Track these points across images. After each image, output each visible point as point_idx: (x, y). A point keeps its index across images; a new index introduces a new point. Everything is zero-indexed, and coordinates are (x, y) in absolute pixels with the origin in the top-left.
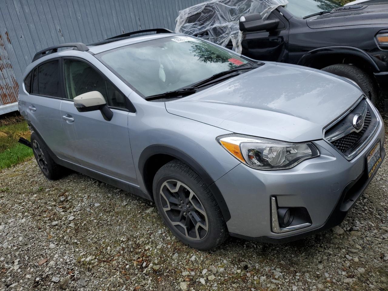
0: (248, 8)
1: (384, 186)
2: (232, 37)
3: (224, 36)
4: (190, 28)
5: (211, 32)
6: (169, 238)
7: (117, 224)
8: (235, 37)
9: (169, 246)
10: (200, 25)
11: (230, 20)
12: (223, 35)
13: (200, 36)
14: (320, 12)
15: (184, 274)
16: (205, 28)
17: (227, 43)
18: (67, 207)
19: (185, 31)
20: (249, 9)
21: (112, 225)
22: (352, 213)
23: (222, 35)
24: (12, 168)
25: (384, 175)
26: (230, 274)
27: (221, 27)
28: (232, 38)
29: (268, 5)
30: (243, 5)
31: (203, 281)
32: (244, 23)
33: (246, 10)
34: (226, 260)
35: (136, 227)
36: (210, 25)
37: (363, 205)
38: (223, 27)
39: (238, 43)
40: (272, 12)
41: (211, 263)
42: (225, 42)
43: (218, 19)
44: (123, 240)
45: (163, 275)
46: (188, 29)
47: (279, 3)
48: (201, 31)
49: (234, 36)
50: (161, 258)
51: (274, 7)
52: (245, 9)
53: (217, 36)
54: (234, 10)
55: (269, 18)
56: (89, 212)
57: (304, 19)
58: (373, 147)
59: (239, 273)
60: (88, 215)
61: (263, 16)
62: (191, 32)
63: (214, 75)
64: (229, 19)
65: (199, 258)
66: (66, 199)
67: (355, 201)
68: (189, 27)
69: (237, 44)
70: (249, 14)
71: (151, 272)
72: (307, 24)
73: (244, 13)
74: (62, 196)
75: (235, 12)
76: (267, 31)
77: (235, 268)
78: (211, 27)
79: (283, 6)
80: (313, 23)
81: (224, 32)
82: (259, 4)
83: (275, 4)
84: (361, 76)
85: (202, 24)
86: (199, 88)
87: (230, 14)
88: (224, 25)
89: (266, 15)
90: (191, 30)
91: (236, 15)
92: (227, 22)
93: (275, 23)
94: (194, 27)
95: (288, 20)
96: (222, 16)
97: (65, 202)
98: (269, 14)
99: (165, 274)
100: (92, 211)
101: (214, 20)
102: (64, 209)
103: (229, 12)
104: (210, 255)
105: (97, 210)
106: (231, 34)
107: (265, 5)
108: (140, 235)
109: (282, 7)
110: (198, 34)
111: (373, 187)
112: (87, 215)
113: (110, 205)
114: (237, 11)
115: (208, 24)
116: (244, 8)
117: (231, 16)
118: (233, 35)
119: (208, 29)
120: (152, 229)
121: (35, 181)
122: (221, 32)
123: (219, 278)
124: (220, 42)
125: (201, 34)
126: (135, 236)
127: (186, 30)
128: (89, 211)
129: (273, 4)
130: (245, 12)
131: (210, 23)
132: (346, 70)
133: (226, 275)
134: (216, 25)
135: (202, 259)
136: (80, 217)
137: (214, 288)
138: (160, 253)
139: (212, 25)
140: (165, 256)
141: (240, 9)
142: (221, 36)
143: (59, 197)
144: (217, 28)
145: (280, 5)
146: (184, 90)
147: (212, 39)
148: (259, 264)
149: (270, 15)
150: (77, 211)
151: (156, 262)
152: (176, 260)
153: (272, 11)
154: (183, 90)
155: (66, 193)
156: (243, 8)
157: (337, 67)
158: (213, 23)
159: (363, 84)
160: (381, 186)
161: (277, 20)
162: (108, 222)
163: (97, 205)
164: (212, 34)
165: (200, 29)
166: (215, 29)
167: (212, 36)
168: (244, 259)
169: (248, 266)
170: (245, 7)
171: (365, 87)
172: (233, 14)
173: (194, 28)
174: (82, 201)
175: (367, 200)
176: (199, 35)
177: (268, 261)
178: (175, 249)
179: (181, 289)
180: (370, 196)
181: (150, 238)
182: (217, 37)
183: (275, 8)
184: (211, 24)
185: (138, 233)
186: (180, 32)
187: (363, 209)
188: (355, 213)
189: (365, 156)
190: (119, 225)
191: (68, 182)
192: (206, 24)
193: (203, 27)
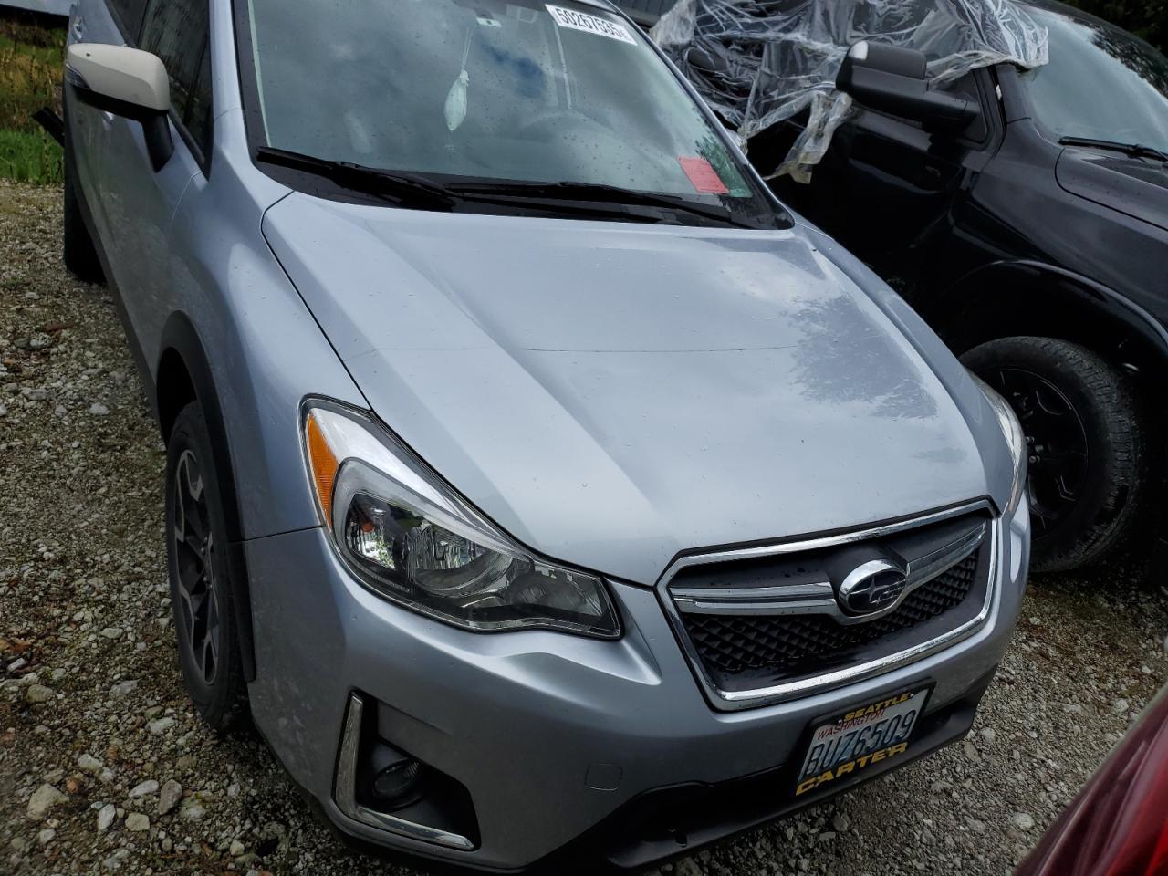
0: (912, 26)
1: (929, 822)
2: (819, 96)
3: (801, 81)
4: (722, 9)
5: (773, 51)
6: (164, 621)
7: (86, 495)
8: (828, 102)
9: (141, 646)
10: (754, 14)
11: (841, 40)
12: (799, 77)
13: (740, 48)
14: (1134, 147)
15: (87, 761)
16: (763, 32)
17: (795, 110)
18: (25, 373)
19: (705, 12)
20: (912, 29)
21: (72, 491)
22: (753, 854)
23: (797, 75)
24: (28, 186)
25: (968, 784)
26: (203, 841)
27: (807, 48)
28: (816, 99)
29: (974, 42)
30: (904, 6)
31: (106, 816)
32: (854, 66)
33: (904, 27)
34: (242, 788)
35: (121, 534)
36: (780, 27)
37: (808, 847)
38: (813, 51)
39: (825, 123)
40: (973, 71)
41: (190, 771)
42: (792, 102)
43: (811, 20)
44: (46, 555)
45: (32, 729)
46: (716, 10)
47: (1018, 51)
48: (745, 35)
49: (827, 99)
50: (83, 670)
51: (989, 56)
52: (902, 22)
53: (783, 72)
54: (870, 10)
55: (952, 87)
56: (57, 417)
57: (1062, 143)
58: (878, 699)
59: (233, 853)
60: (49, 425)
61: (940, 73)
62: (721, 23)
63: (562, 184)
64: (841, 35)
65: (177, 735)
66: (49, 347)
67: (692, 843)
68: (722, 5)
69: (820, 127)
70: (902, 46)
71: (11, 697)
72: (1056, 166)
73: (893, 37)
74: (48, 333)
75: (870, 19)
76: (926, 128)
77: (237, 829)
78: (781, 35)
79: (1022, 70)
80: (1080, 172)
81: (806, 71)
82: (953, 24)
83: (1001, 47)
84: (1127, 422)
85: (762, 14)
86: (466, 199)
87: (855, 17)
88: (818, 46)
89: (949, 71)
90: (722, 20)
91: (867, 29)
92: (829, 42)
93: (962, 113)
94: (736, 13)
95: (1005, 123)
96: (825, 14)
97: (36, 355)
98: (961, 75)
99: (39, 729)
100: (67, 421)
101: (799, 19)
102: (13, 372)
103: (851, 11)
104: (214, 745)
105: (82, 424)
106: (821, 86)
107: (966, 39)
108: (107, 564)
109: (1014, 73)
110: (737, 38)
111: (894, 803)
112: (45, 425)
113: (131, 428)
114: (876, 17)
115: (775, 24)
116: (901, 18)
117: (850, 25)
118: (823, 93)
119: (768, 39)
120: (155, 567)
121: (35, 253)
122: (800, 65)
123: (162, 835)
124: (781, 97)
125: (742, 46)
126: (88, 559)
127: (708, 9)
128: (59, 414)
129: (993, 47)
130: (897, 33)
131: (785, 21)
132: (1091, 379)
133: (188, 839)
134: (798, 36)
135: (181, 741)
136: (22, 420)
137: (107, 862)
138: (96, 652)
139: (786, 30)
140: (99, 672)
141: (890, 16)
142: (793, 78)
143: (37, 330)
144: (794, 47)
145: (1013, 57)
146: (409, 181)
147: (763, 76)
148: (316, 859)
149: (962, 78)
150: (33, 397)
151: (57, 674)
152: (109, 704)
153: (974, 66)
154: (405, 182)
155: (65, 328)
156: (899, 16)
157: (1069, 356)
158: (791, 24)
159: (1118, 453)
160: (920, 815)
161: (973, 107)
162: (71, 475)
163: (97, 409)
164: (773, 58)
165: (747, 27)
166: (787, 46)
167: (770, 67)
168: (292, 816)
169: (278, 847)
170: (907, 18)
171: (1118, 467)
172: (860, 23)
173: (732, 16)
174: (74, 378)
175: (831, 840)
176: (737, 44)
177: (351, 863)
178: (148, 665)
179: (26, 806)
180: (850, 831)
181: (120, 591)
182: (781, 76)
183: (990, 63)
184: (784, 24)
185: (106, 556)
186: (690, 10)
187: (792, 863)
188: (757, 859)
189: (814, 718)
190: (88, 503)
191: (106, 302)
192: (770, 19)
193: (759, 24)
